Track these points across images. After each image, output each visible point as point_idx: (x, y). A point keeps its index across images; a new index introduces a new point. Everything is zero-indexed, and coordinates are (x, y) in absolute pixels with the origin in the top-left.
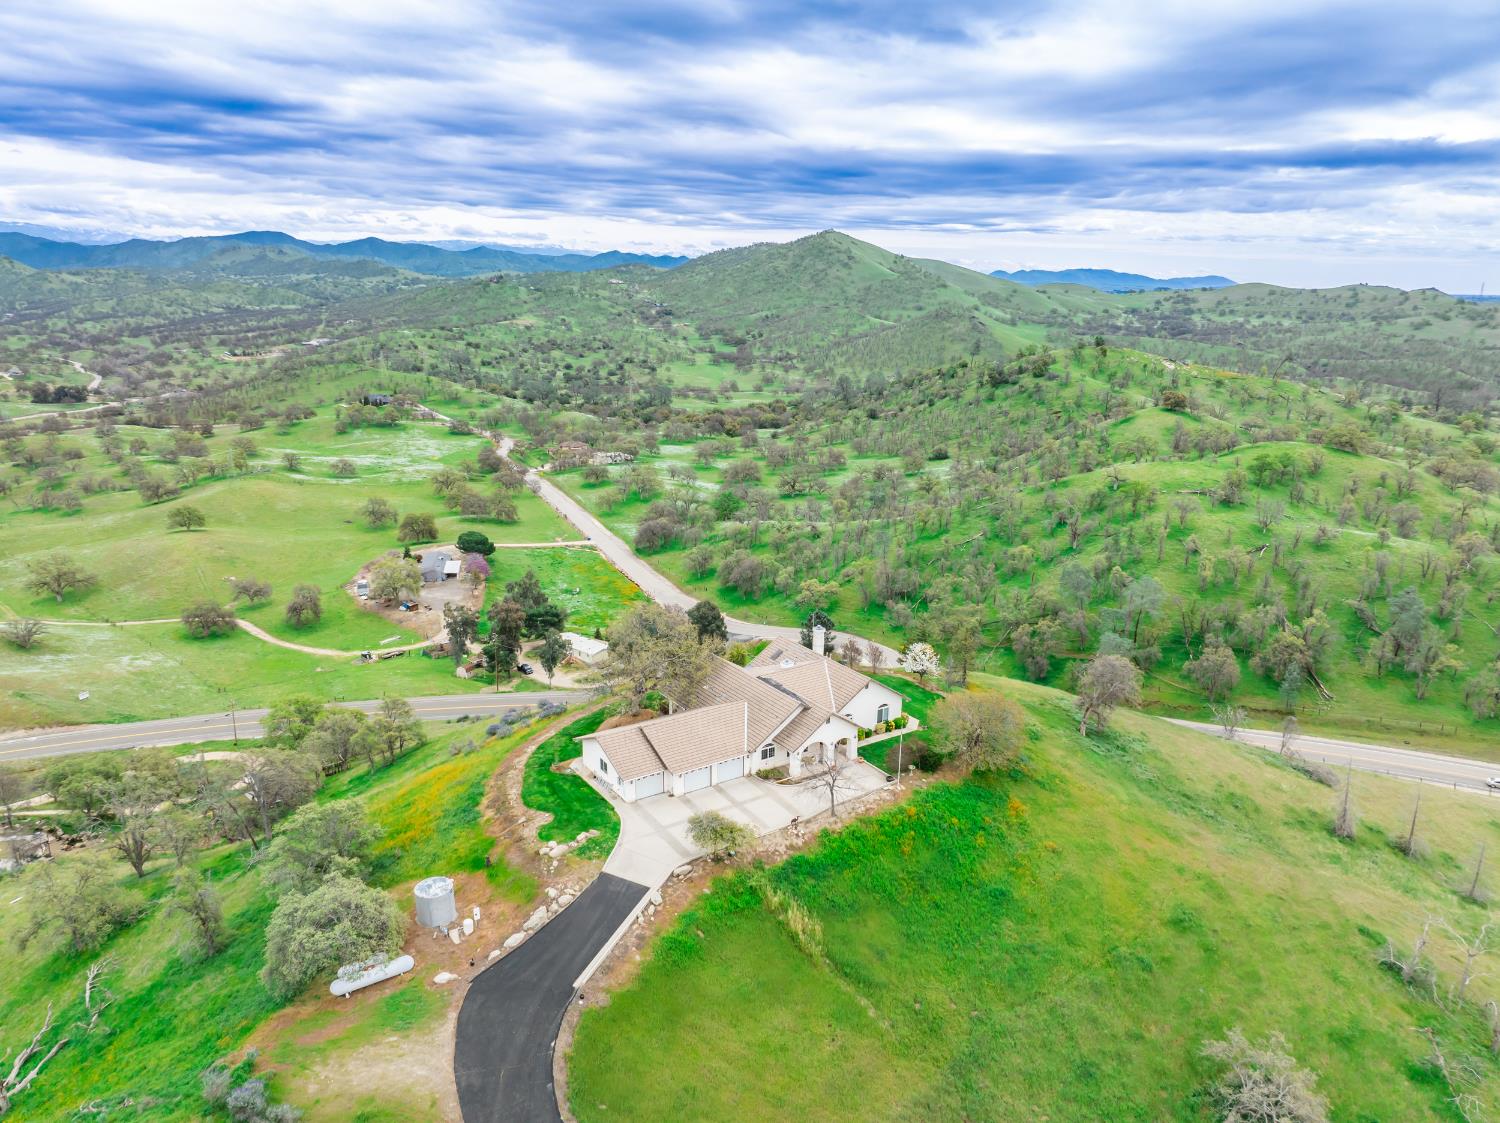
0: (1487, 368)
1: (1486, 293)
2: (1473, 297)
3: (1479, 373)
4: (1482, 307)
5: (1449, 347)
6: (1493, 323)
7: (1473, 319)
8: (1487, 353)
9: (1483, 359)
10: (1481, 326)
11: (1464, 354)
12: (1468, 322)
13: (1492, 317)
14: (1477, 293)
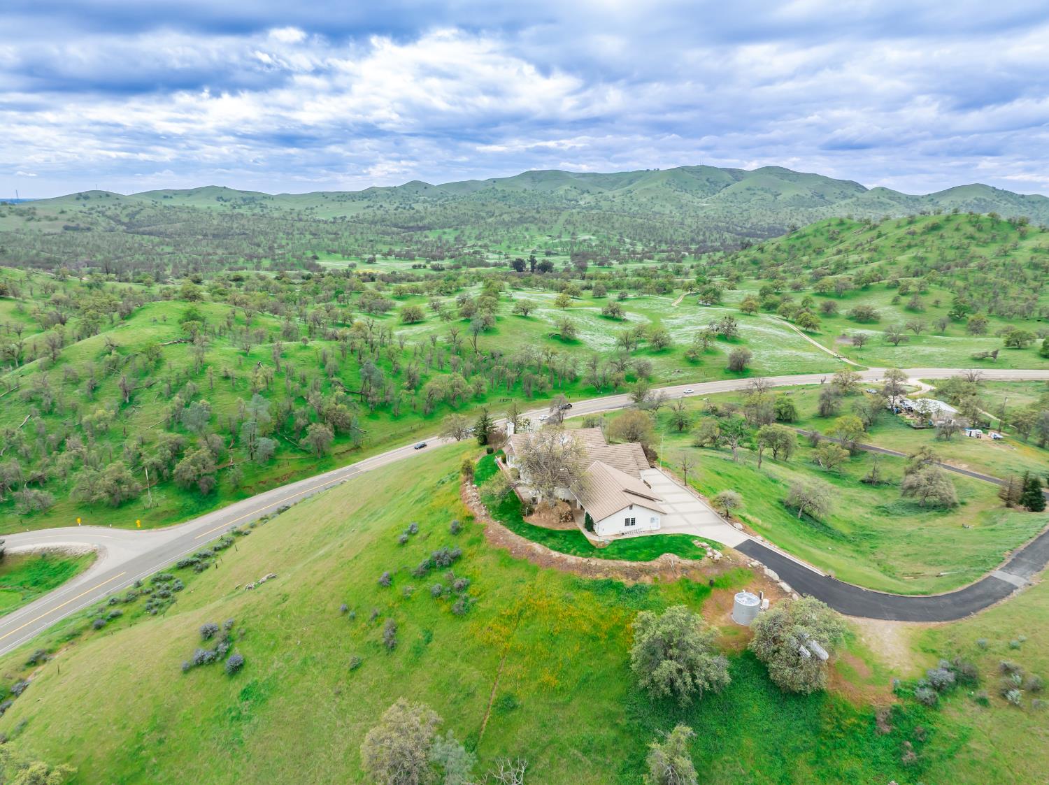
0: (55, 248)
1: (21, 197)
2: (12, 200)
3: (51, 251)
4: (25, 207)
5: (22, 236)
6: (36, 217)
7: (21, 215)
8: (50, 237)
9: (48, 242)
10: (29, 220)
11: (35, 240)
12: (19, 218)
13: (34, 213)
14: (15, 198)
